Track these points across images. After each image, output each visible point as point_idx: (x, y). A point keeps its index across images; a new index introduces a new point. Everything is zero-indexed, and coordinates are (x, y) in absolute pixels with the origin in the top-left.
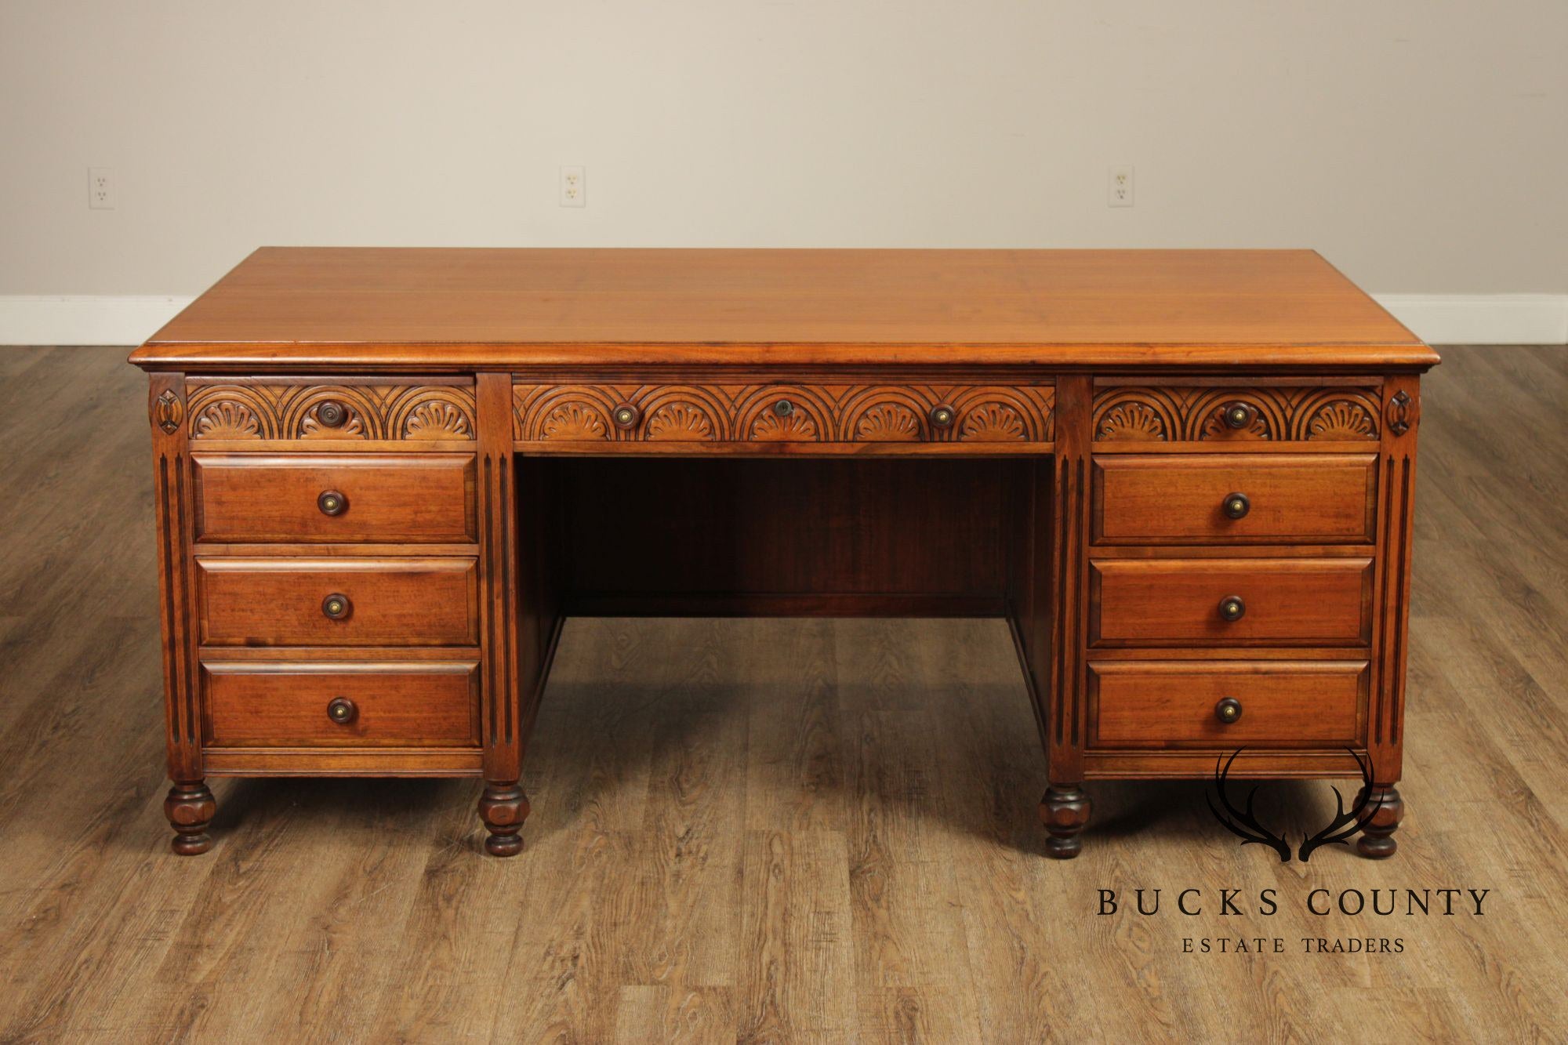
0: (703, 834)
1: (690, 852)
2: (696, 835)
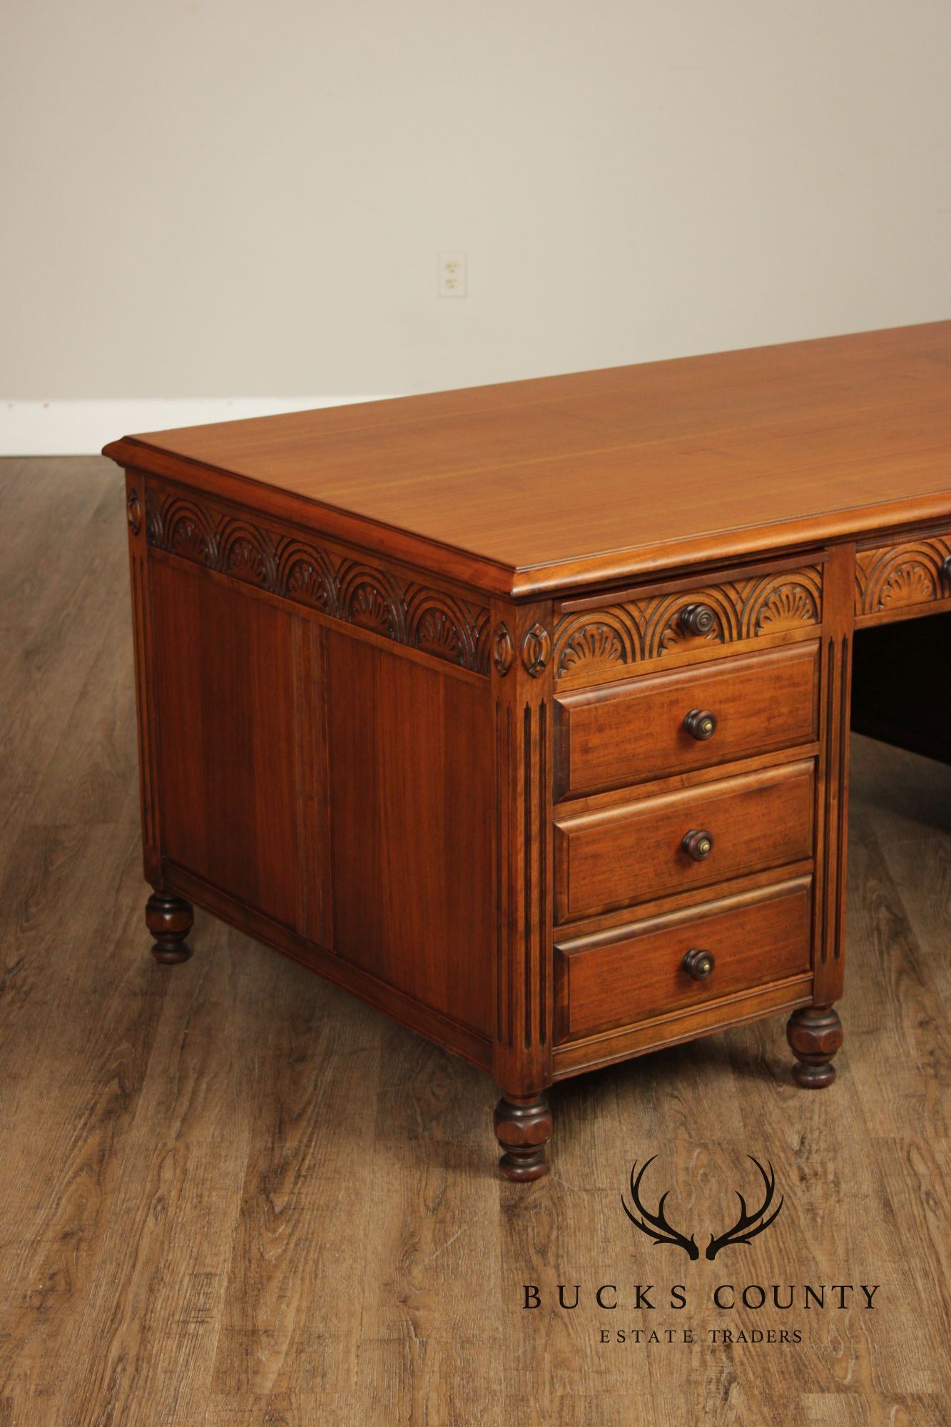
0: (823, 1145)
1: (816, 1174)
2: (814, 1147)
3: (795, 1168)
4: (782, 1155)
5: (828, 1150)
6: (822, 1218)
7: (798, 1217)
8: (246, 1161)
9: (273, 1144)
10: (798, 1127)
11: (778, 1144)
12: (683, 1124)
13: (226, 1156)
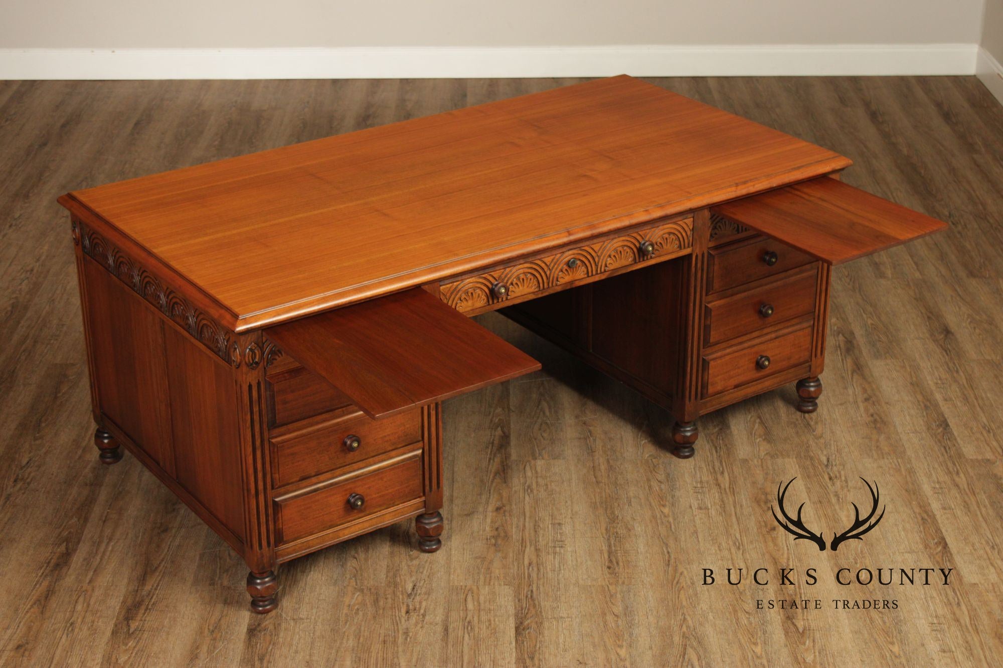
0: (424, 590)
1: (415, 609)
3: (405, 605)
4: (401, 597)
5: (425, 594)
8: (122, 598)
9: (138, 587)
10: (414, 578)
11: (400, 589)
12: (355, 576)
13: (112, 595)
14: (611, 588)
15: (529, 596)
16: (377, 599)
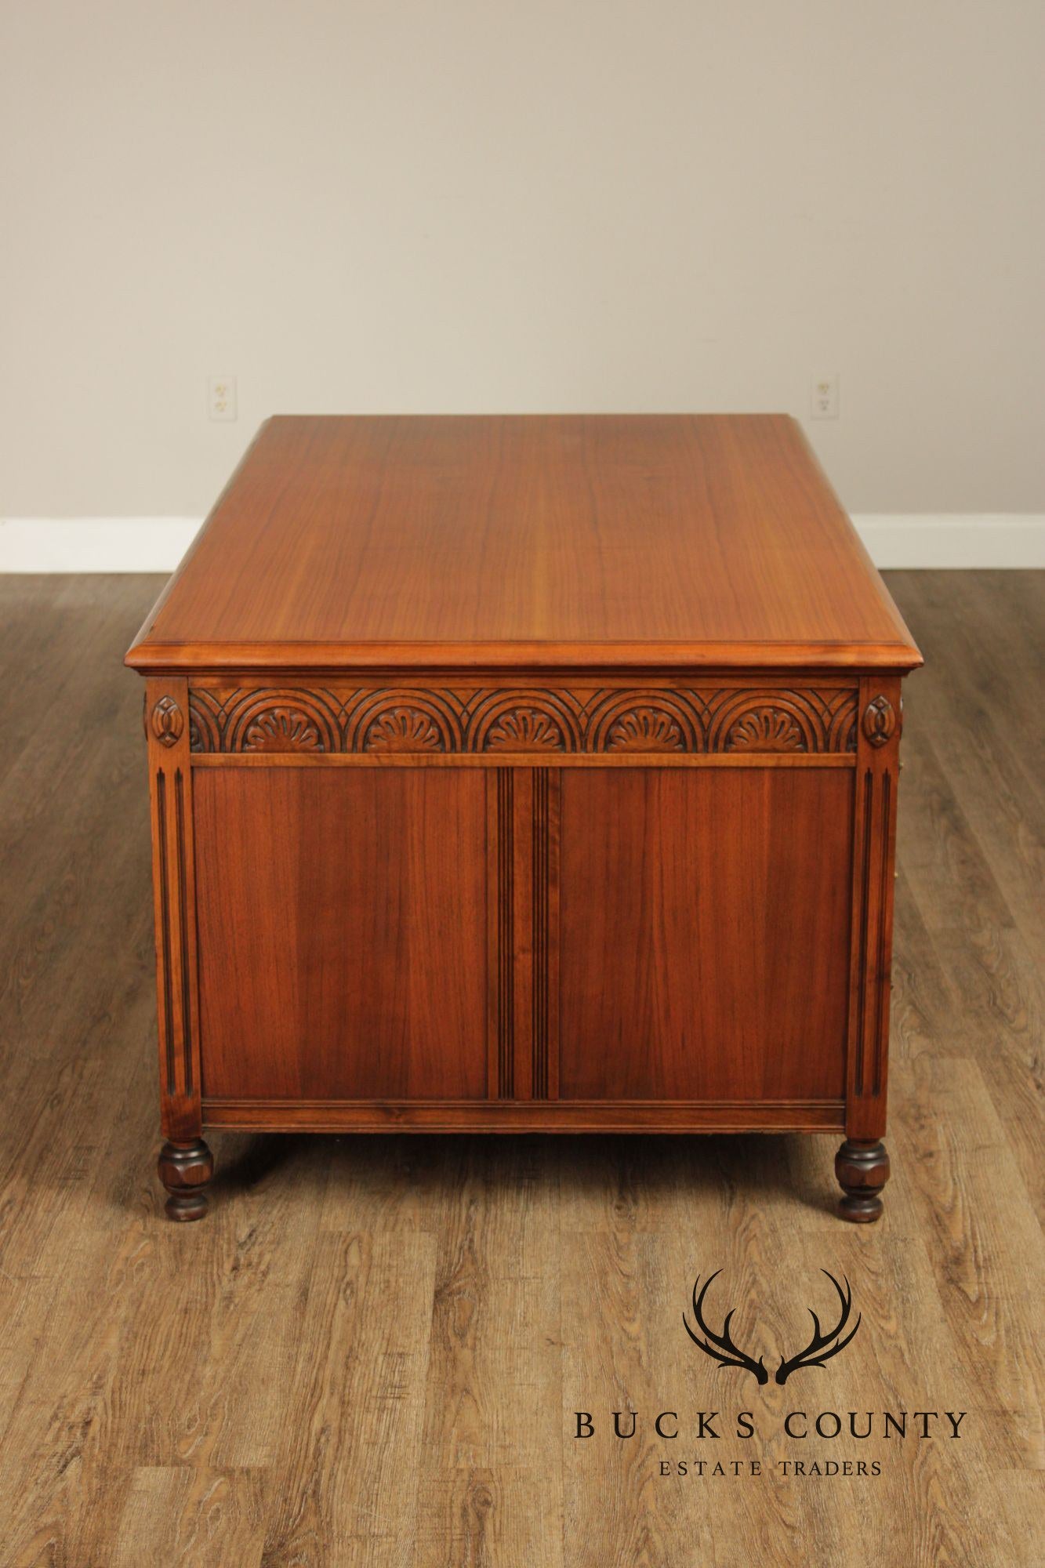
0: (269, 1237)
1: (249, 1264)
2: (260, 1239)
3: (232, 1259)
4: (225, 1246)
5: (271, 1243)
6: (236, 1306)
7: (213, 1305)
10: (253, 1221)
11: (226, 1236)
14: (619, 1236)
15: (466, 1247)
16: (180, 1250)
